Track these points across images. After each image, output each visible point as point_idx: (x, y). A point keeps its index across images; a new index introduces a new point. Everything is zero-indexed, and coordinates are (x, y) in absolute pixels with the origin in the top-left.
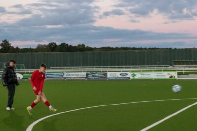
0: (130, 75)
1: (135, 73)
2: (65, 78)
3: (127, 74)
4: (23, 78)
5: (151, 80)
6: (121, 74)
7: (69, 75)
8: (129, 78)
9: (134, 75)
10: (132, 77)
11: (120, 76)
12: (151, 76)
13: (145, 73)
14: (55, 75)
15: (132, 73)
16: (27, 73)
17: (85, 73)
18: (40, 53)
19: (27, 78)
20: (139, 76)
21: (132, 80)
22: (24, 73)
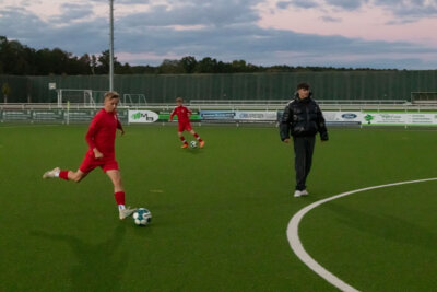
0: (361, 117)
1: (372, 114)
2: (238, 121)
3: (355, 116)
4: (159, 121)
5: (401, 128)
6: (343, 116)
7: (245, 115)
8: (359, 123)
9: (369, 118)
10: (364, 122)
11: (343, 120)
12: (402, 120)
13: (390, 114)
14: (218, 115)
15: (366, 114)
16: (166, 110)
17: (275, 113)
18: (172, 75)
19: (166, 121)
20: (378, 119)
21: (365, 127)
22: (161, 110)
